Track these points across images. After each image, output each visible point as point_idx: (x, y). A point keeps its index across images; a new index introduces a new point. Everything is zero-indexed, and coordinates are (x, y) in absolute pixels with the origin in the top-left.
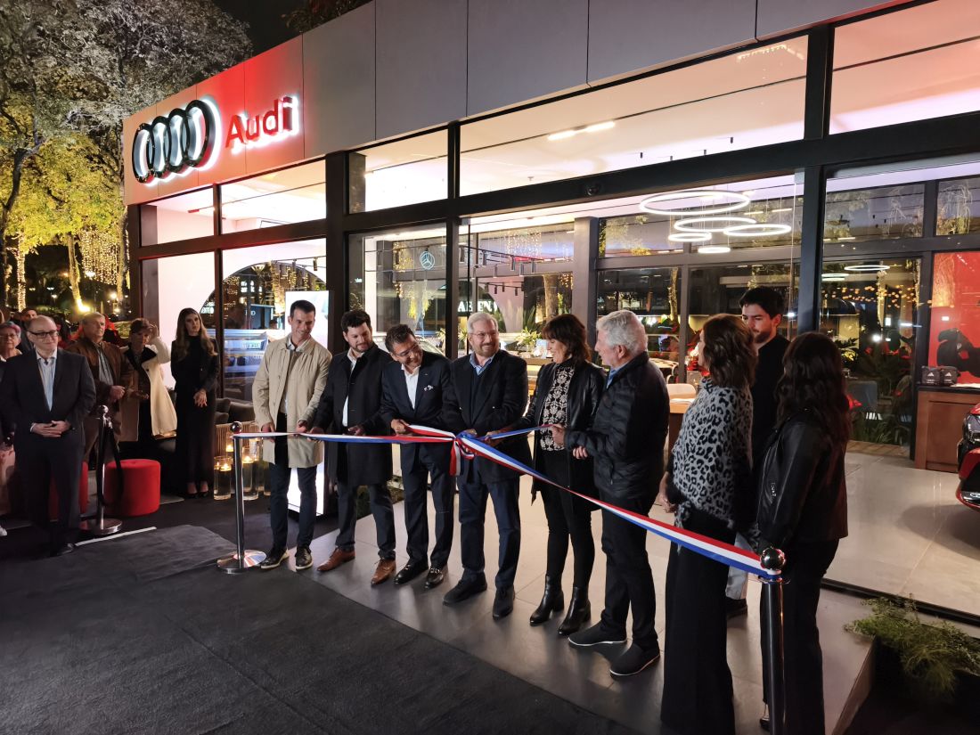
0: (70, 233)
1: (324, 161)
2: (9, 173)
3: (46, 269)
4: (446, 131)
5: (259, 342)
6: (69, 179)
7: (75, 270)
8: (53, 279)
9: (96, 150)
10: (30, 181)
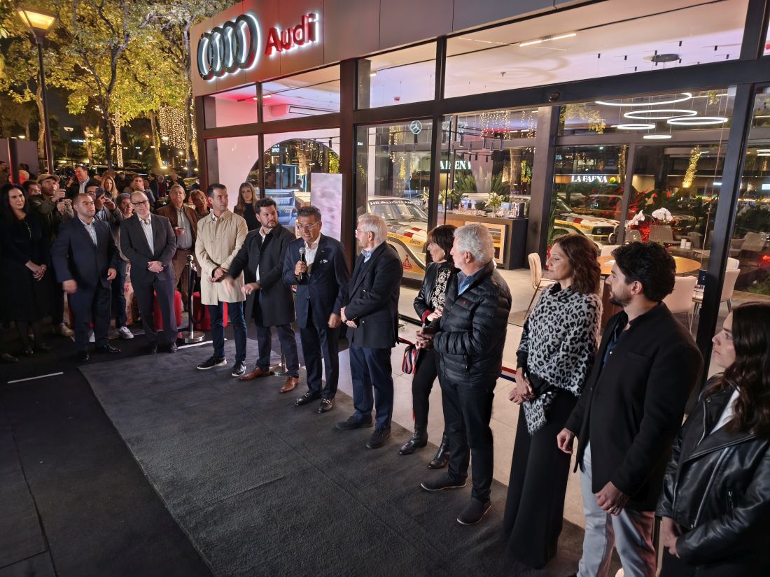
0: (152, 110)
1: (339, 65)
2: (108, 63)
3: (134, 133)
4: (436, 43)
5: (288, 199)
6: (149, 68)
7: (156, 138)
8: (139, 140)
9: (167, 44)
10: (122, 68)
